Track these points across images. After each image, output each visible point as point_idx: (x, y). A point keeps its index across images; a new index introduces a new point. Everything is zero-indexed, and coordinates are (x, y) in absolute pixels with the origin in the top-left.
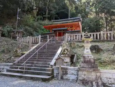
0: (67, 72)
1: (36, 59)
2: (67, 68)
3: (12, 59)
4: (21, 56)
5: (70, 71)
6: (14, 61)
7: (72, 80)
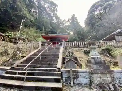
0: (78, 75)
1: (39, 61)
2: (77, 71)
3: (11, 62)
4: (21, 59)
5: (81, 74)
6: (12, 65)
7: (85, 84)
